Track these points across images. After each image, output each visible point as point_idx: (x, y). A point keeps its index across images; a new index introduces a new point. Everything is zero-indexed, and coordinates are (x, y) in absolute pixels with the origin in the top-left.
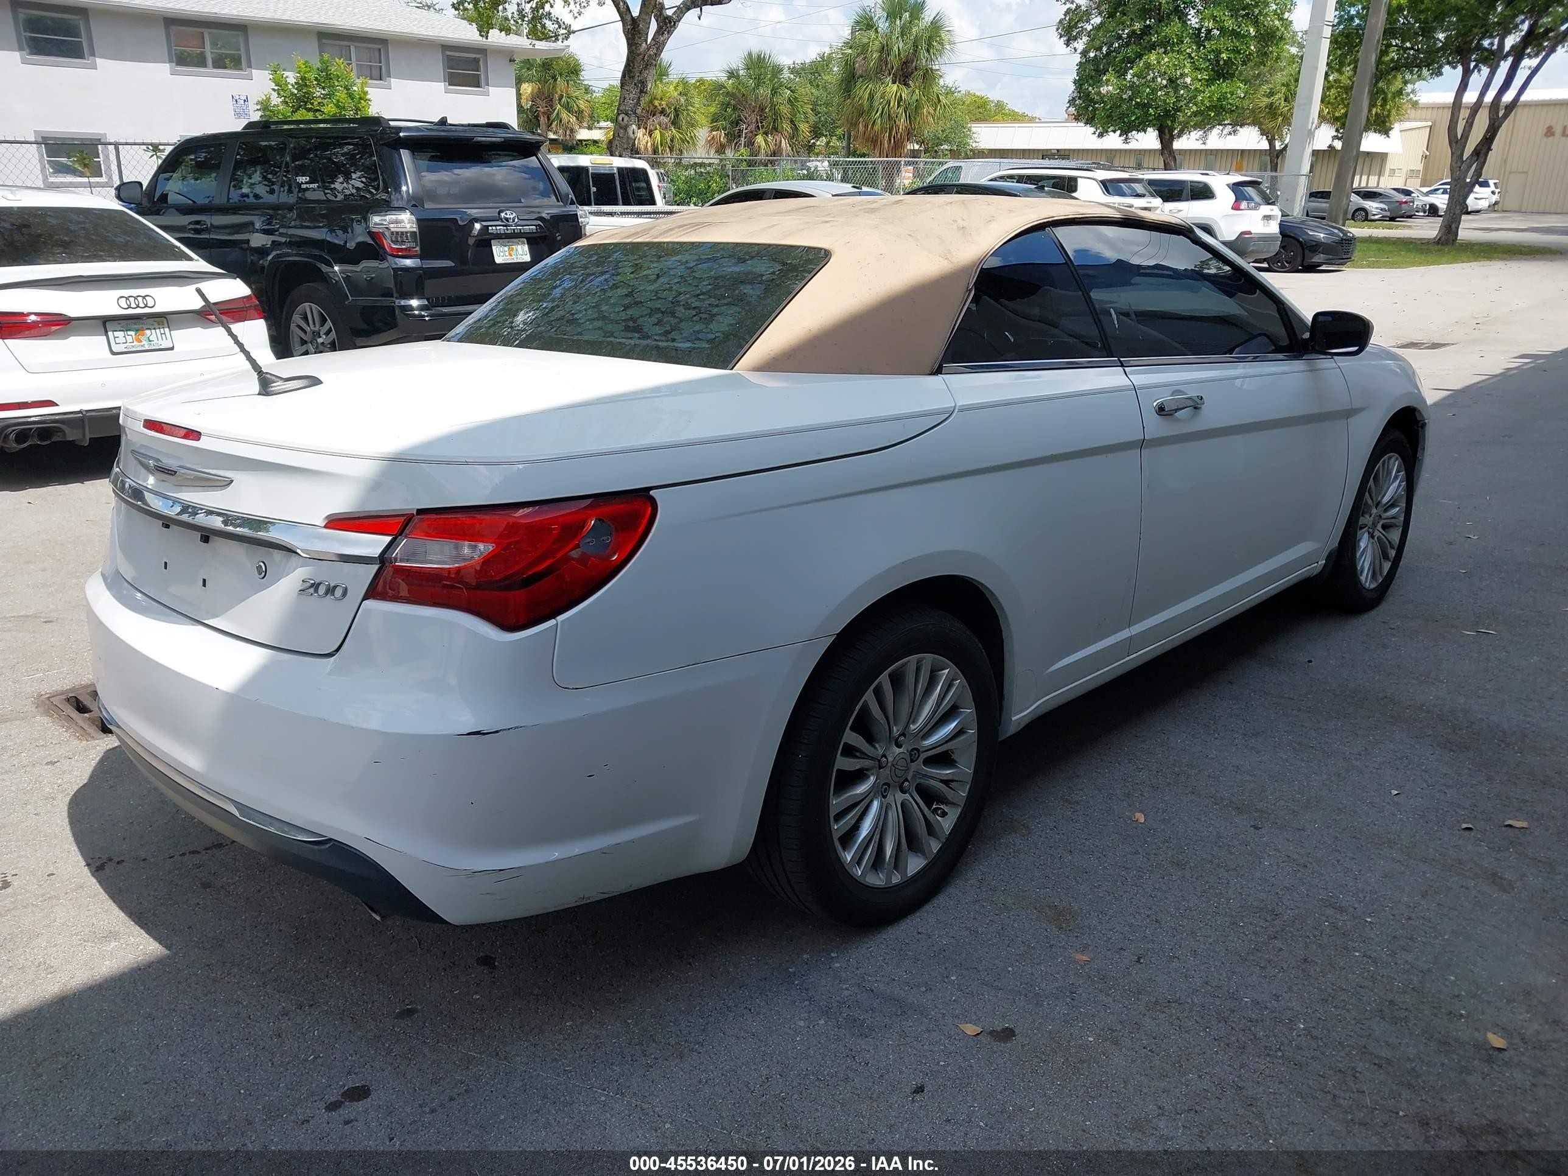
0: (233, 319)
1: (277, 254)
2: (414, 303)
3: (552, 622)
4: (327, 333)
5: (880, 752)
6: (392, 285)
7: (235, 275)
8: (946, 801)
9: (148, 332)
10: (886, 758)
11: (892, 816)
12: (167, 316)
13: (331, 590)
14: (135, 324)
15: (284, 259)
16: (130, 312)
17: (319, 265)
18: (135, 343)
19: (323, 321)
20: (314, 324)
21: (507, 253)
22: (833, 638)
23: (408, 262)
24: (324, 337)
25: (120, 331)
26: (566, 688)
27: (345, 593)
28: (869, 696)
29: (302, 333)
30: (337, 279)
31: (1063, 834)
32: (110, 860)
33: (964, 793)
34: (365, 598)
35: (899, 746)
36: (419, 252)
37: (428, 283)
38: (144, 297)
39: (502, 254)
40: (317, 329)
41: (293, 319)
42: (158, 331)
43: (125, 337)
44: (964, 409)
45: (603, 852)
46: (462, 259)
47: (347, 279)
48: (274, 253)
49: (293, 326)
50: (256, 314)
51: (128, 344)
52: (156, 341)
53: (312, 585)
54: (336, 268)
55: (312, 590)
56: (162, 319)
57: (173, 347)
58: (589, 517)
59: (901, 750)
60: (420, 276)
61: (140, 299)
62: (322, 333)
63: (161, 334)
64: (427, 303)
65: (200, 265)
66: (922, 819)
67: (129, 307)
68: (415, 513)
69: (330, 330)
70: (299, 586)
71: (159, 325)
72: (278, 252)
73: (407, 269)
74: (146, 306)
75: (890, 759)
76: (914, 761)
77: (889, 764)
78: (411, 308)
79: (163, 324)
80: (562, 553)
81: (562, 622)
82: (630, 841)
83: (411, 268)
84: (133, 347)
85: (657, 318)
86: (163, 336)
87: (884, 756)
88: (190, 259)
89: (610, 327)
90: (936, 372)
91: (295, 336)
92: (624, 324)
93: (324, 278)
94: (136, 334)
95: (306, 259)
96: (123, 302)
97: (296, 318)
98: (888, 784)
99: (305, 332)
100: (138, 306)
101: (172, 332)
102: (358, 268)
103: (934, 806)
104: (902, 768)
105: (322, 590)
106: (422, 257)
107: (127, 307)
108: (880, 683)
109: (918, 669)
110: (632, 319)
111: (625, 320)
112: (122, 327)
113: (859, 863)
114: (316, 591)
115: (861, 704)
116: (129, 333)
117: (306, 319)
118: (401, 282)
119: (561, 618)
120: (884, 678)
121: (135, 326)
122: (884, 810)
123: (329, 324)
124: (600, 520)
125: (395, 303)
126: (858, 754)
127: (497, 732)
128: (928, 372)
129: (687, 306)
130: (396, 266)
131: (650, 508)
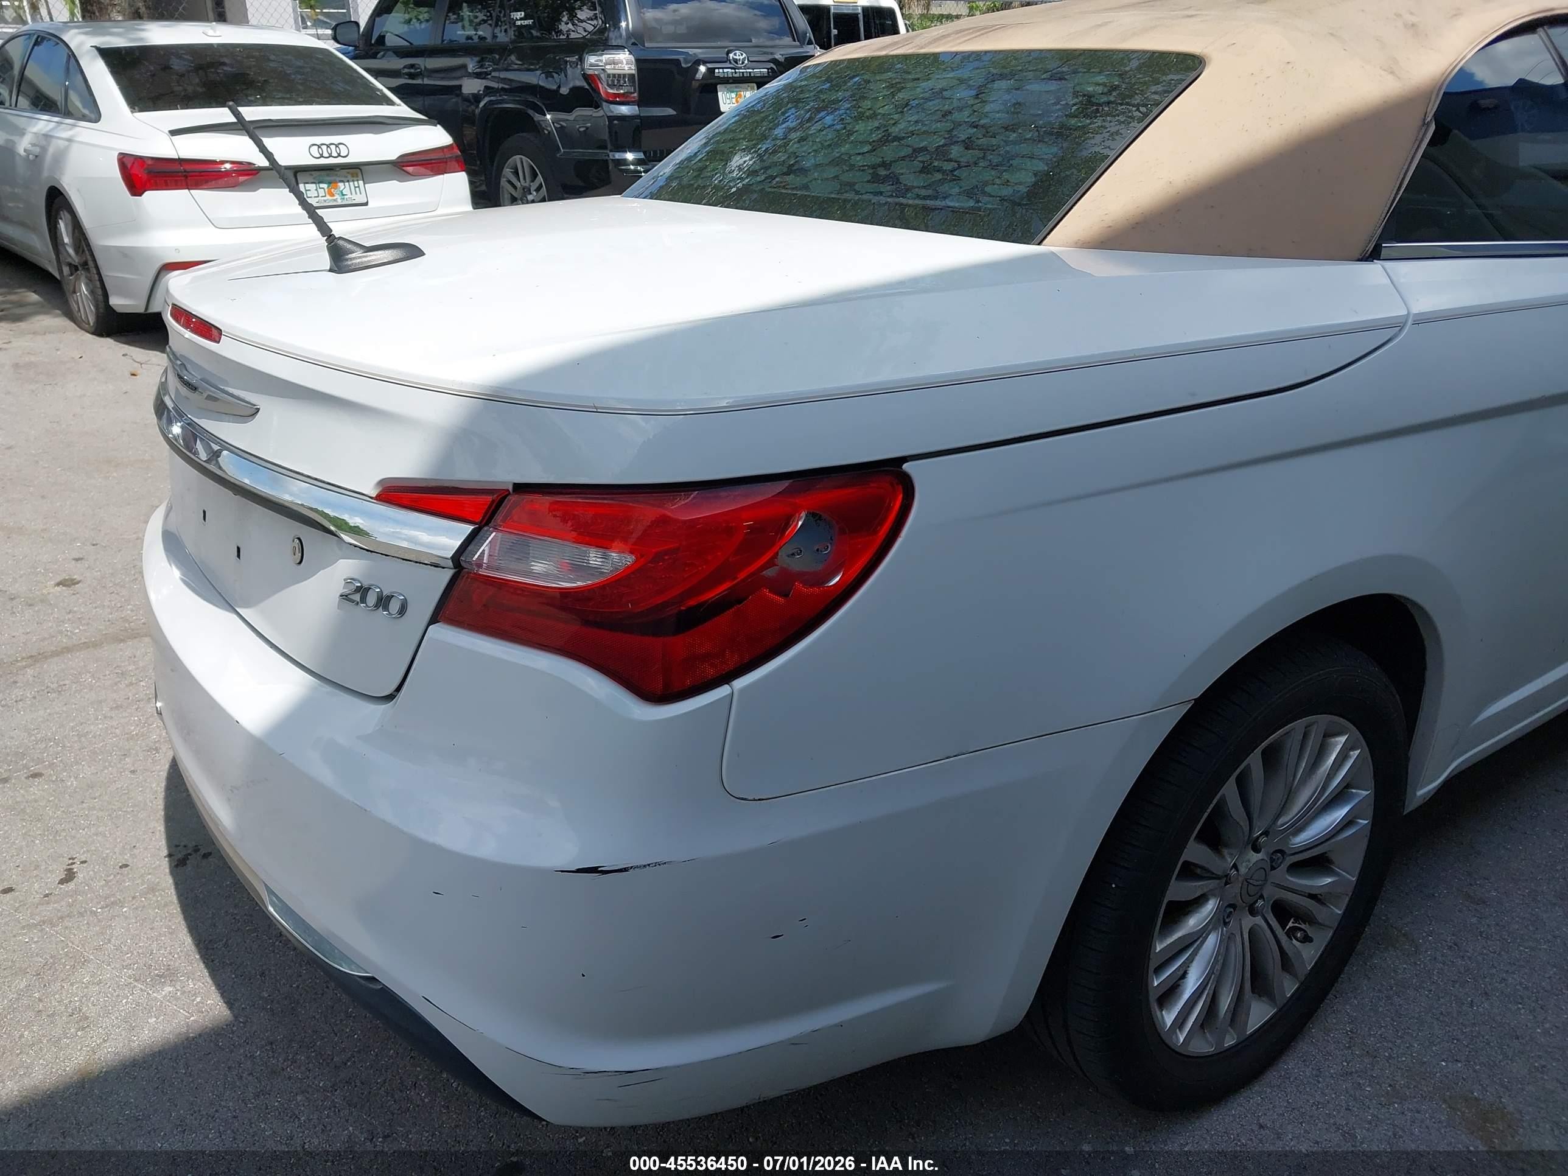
0: (432, 171)
1: (491, 101)
2: (630, 156)
3: (723, 691)
4: (538, 190)
5: (1230, 861)
6: (606, 136)
7: (436, 121)
8: (1310, 919)
9: (341, 185)
10: (1237, 870)
11: (1236, 949)
12: (362, 167)
13: (383, 602)
14: (328, 175)
15: (496, 106)
16: (322, 161)
17: (531, 112)
18: (328, 197)
19: (534, 176)
20: (525, 178)
21: (734, 101)
22: (1190, 706)
23: (624, 110)
24: (535, 193)
25: (312, 183)
26: (742, 799)
27: (403, 610)
28: (1229, 790)
29: (513, 189)
30: (549, 129)
31: (1469, 958)
32: (196, 850)
33: (1340, 910)
34: (433, 620)
35: (1256, 850)
36: (637, 98)
37: (646, 134)
38: (337, 146)
39: (728, 101)
40: (527, 185)
41: (504, 173)
42: (351, 183)
43: (316, 190)
44: (1422, 320)
45: (793, 1043)
46: (683, 105)
47: (561, 130)
48: (486, 99)
49: (503, 182)
50: (457, 165)
51: (320, 198)
52: (349, 196)
53: (358, 589)
54: (548, 117)
55: (357, 597)
56: (357, 171)
57: (367, 202)
58: (797, 510)
59: (1260, 856)
60: (638, 127)
61: (333, 147)
62: (532, 189)
63: (355, 187)
64: (643, 157)
65: (402, 110)
66: (1275, 947)
67: (322, 156)
68: (511, 489)
69: (541, 186)
70: (340, 588)
71: (353, 177)
72: (492, 98)
73: (622, 118)
74: (339, 155)
75: (1243, 870)
76: (1275, 869)
77: (1240, 879)
78: (624, 162)
79: (357, 176)
80: (752, 568)
81: (743, 691)
82: (836, 1025)
83: (629, 116)
84: (325, 201)
85: (923, 162)
86: (357, 189)
87: (1235, 866)
88: (390, 103)
89: (847, 177)
90: (1368, 258)
91: (505, 192)
92: (871, 171)
93: (536, 128)
94: (328, 187)
95: (518, 106)
96: (314, 149)
97: (507, 172)
98: (1233, 906)
99: (515, 188)
100: (331, 156)
101: (366, 185)
102: (571, 117)
103: (1290, 924)
104: (1258, 883)
105: (372, 599)
106: (640, 103)
107: (319, 156)
108: (1248, 766)
109: (1305, 736)
110: (884, 165)
111: (873, 167)
112: (314, 178)
113: (1181, 1027)
114: (363, 600)
115: (1218, 797)
116: (322, 185)
117: (516, 173)
118: (616, 133)
119: (741, 683)
120: (1254, 761)
121: (329, 179)
122: (1226, 943)
123: (540, 178)
124: (814, 515)
125: (608, 156)
126: (1199, 871)
127: (625, 870)
128: (1358, 256)
129: (968, 144)
130: (611, 114)
131: (901, 496)
